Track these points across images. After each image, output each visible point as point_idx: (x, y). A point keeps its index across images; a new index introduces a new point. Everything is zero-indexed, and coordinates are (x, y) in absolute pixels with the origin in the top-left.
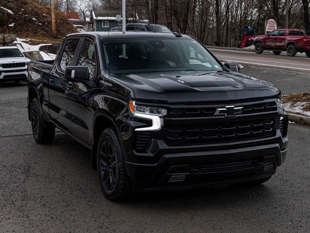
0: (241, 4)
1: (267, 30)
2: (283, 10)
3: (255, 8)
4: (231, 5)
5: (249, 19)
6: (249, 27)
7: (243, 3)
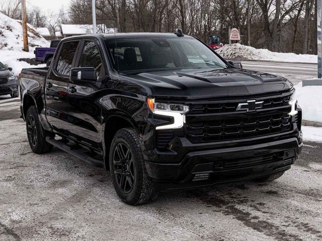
0: (205, 15)
1: (231, 39)
2: (244, 20)
3: (217, 19)
4: (195, 17)
5: (213, 29)
6: (214, 37)
7: (207, 15)
